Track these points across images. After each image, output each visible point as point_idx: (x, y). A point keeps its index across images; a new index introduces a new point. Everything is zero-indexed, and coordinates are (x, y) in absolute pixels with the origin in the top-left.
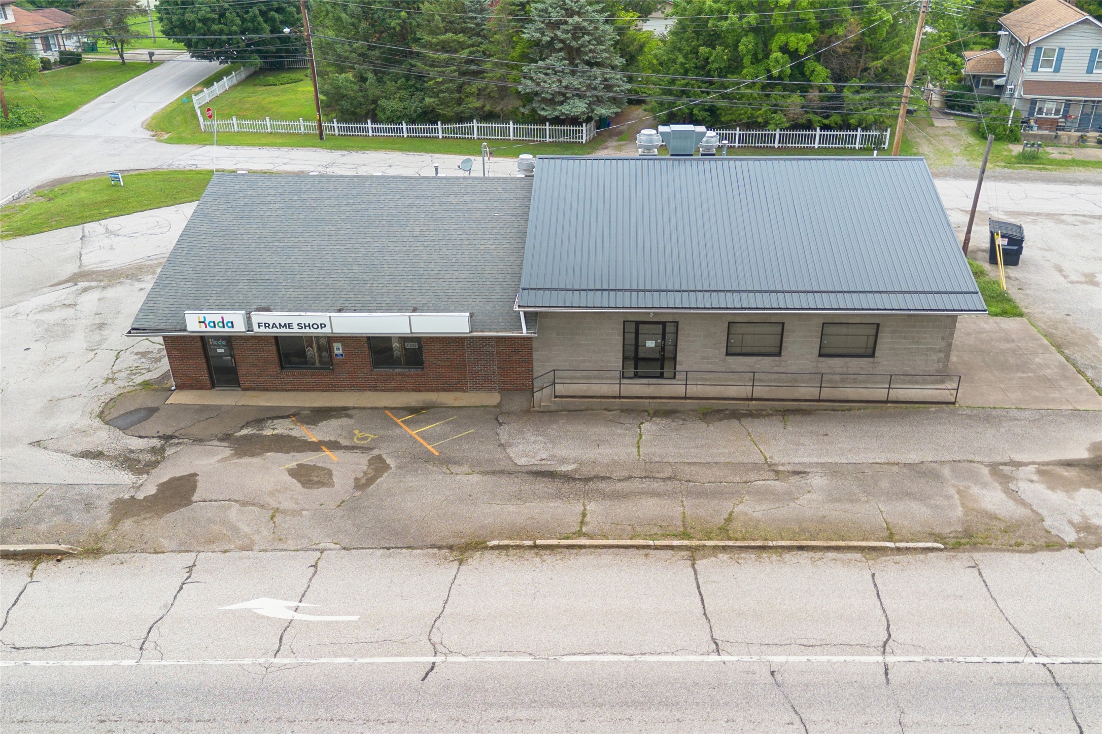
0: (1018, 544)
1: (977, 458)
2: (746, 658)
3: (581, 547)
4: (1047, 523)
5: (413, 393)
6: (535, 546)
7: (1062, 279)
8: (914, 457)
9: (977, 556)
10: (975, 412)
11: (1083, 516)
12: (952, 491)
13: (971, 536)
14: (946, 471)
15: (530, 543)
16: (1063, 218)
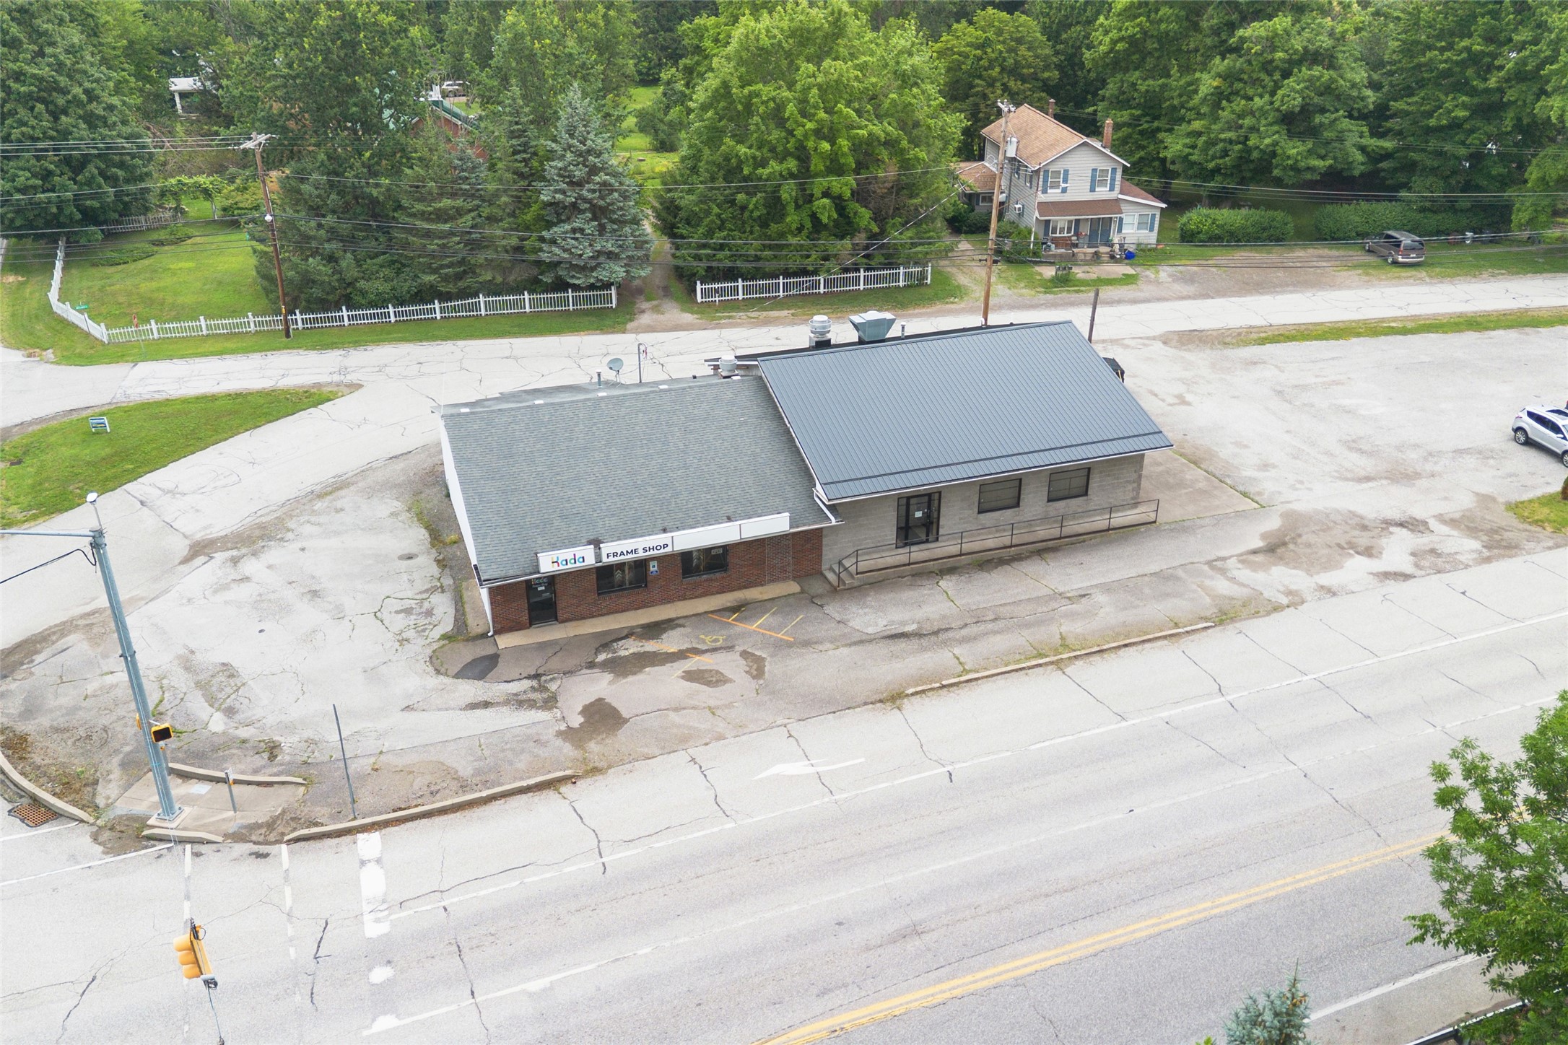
0: (1258, 612)
1: (1196, 560)
2: (1145, 719)
3: (976, 679)
4: (1266, 595)
5: (718, 596)
6: (943, 687)
7: (1161, 403)
8: (1154, 568)
9: (1238, 625)
10: (1173, 526)
11: (1284, 586)
12: (1194, 587)
13: (1226, 614)
14: (1180, 573)
15: (938, 685)
16: (1126, 342)
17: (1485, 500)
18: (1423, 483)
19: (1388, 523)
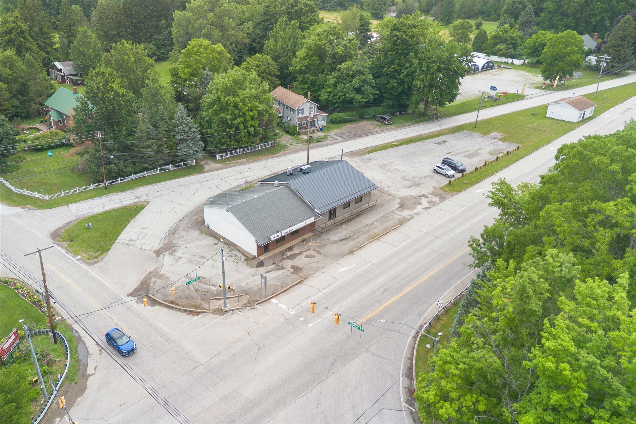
0: (407, 221)
1: (389, 212)
2: (400, 246)
4: (406, 217)
5: (298, 239)
6: (359, 248)
9: (405, 224)
10: (380, 205)
11: (408, 214)
12: (392, 218)
13: (401, 222)
14: (387, 215)
17: (435, 188)
18: (422, 186)
19: (420, 197)
